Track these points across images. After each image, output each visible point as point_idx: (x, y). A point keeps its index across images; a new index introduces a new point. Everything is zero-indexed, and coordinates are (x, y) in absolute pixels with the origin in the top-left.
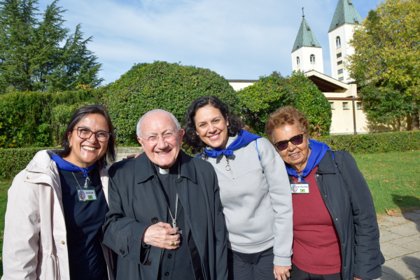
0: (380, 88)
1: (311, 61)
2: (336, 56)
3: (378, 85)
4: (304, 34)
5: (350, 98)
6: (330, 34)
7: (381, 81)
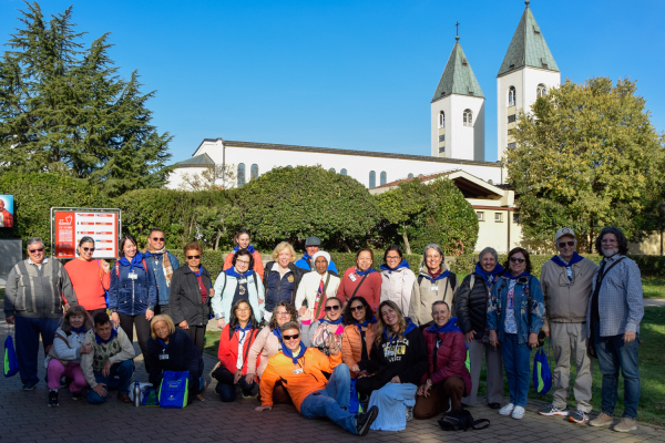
0: (541, 200)
1: (465, 120)
2: (507, 120)
3: (540, 195)
4: (457, 72)
5: (505, 207)
6: (499, 79)
7: (543, 190)
